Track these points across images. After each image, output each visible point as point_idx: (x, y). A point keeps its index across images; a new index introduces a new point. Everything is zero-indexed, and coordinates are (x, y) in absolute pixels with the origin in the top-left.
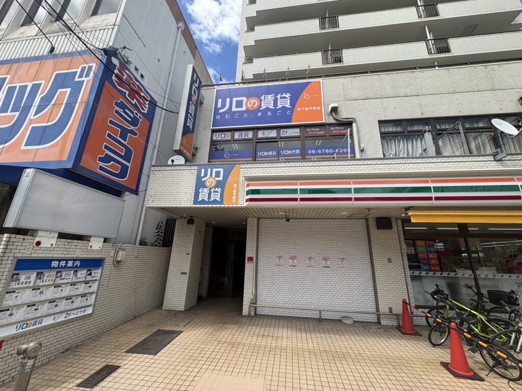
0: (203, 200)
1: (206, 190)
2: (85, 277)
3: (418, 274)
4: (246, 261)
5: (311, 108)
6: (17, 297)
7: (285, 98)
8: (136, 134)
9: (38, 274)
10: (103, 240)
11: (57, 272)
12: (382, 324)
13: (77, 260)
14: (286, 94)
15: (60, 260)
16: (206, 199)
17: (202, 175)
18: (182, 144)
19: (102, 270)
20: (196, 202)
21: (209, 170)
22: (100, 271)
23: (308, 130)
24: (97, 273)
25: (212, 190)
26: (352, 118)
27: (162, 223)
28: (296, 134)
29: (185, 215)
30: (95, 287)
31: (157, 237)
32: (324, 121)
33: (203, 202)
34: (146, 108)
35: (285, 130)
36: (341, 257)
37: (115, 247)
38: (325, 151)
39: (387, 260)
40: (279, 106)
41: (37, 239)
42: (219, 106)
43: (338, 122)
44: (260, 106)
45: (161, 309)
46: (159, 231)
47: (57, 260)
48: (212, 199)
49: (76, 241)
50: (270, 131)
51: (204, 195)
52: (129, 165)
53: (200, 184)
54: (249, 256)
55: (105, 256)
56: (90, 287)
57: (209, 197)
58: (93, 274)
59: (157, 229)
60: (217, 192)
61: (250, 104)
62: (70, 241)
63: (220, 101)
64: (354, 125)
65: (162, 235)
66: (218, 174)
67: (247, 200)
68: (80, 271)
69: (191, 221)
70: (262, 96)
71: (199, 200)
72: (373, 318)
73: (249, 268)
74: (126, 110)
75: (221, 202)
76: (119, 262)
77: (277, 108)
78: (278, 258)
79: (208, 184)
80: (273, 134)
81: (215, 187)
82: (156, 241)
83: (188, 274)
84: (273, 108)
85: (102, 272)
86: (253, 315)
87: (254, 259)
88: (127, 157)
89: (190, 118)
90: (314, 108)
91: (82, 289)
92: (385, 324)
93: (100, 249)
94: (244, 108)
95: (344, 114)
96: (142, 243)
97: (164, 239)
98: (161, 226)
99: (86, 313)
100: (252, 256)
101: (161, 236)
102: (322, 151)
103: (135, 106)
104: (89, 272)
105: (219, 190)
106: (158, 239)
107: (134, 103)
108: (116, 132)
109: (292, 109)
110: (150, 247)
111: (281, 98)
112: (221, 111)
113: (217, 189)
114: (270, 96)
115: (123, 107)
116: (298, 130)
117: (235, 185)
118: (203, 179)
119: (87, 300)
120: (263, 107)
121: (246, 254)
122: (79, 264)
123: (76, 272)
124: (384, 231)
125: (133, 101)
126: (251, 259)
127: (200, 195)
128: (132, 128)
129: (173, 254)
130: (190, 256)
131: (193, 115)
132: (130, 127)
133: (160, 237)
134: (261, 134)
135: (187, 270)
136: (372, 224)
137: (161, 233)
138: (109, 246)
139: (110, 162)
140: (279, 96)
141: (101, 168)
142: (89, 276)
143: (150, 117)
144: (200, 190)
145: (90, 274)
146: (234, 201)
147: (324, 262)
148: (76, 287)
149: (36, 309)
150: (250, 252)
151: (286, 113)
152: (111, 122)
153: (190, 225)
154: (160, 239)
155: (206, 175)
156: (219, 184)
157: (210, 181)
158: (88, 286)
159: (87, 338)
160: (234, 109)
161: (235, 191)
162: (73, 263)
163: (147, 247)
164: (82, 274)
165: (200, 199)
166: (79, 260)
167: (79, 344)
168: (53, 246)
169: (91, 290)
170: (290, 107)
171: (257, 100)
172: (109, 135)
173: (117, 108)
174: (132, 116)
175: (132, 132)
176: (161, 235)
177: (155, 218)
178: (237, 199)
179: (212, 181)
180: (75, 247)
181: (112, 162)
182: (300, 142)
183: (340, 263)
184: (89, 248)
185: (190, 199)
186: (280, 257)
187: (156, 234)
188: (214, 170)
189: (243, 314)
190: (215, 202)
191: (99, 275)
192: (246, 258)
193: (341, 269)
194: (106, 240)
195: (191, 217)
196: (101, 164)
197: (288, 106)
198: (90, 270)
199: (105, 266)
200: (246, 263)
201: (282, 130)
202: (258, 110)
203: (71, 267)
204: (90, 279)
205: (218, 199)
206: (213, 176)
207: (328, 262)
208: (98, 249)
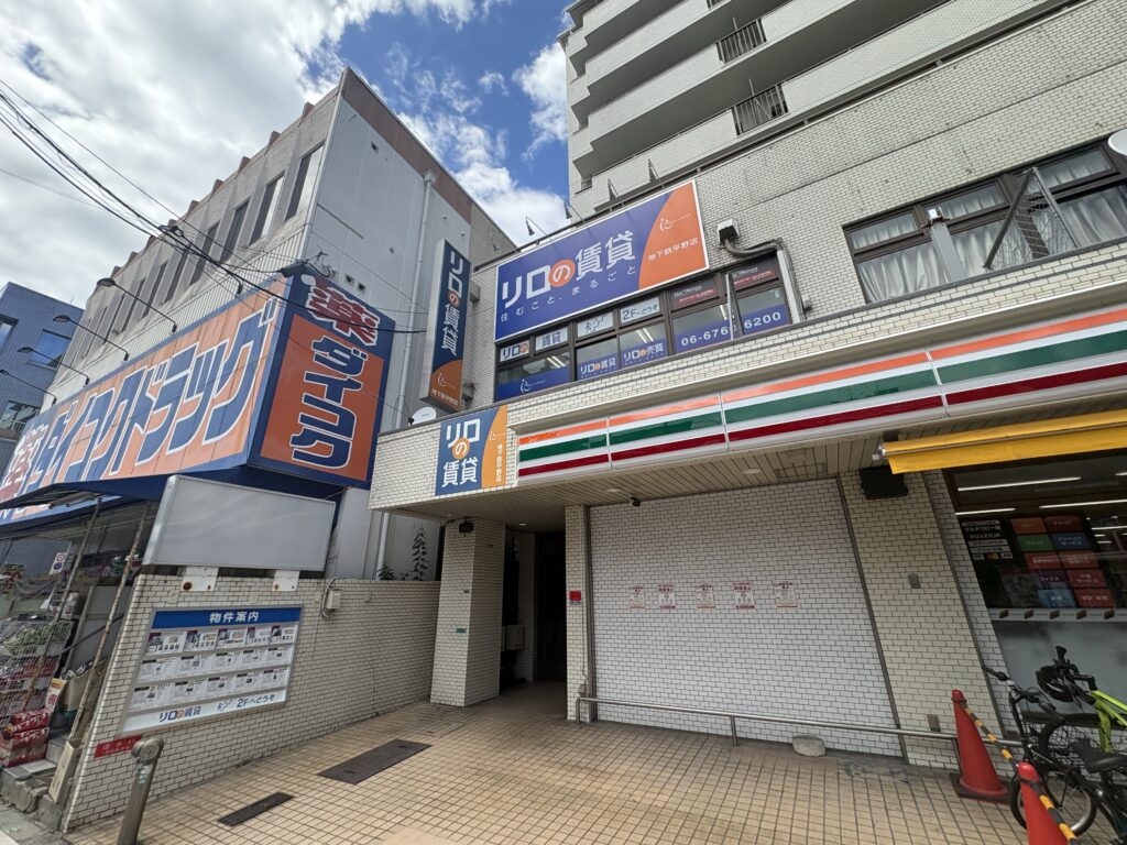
0: (450, 484)
1: (454, 465)
2: (270, 640)
3: (1022, 618)
4: (568, 601)
5: (676, 248)
6: (158, 669)
7: (623, 242)
8: (358, 387)
9: (189, 633)
10: (297, 574)
11: (220, 631)
12: (912, 762)
13: (252, 610)
14: (624, 234)
15: (223, 612)
16: (455, 483)
17: (448, 438)
19: (300, 626)
20: (439, 491)
21: (459, 426)
22: (295, 628)
23: (676, 294)
24: (291, 632)
25: (464, 464)
26: (773, 241)
27: (423, 535)
28: (653, 311)
29: (450, 516)
30: (288, 656)
31: (416, 562)
32: (707, 267)
33: (451, 488)
34: (373, 337)
35: (630, 308)
36: (781, 579)
37: (322, 585)
38: (719, 333)
39: (906, 581)
40: (612, 262)
41: (186, 580)
42: (505, 296)
43: (740, 260)
44: (576, 275)
45: (428, 702)
46: (420, 552)
47: (219, 612)
48: (464, 480)
49: (249, 579)
50: (599, 318)
51: (450, 478)
52: (350, 440)
53: (445, 455)
54: (573, 589)
55: (304, 602)
56: (279, 655)
57: (459, 479)
58: (283, 634)
59: (414, 547)
60: (470, 465)
61: (557, 277)
62: (238, 579)
63: (506, 286)
64: (780, 254)
66: (471, 433)
67: (522, 473)
68: (259, 628)
69: (466, 527)
70: (578, 253)
71: (444, 486)
72: (886, 745)
73: (574, 615)
74: (336, 351)
75: (478, 485)
76: (331, 612)
77: (608, 267)
78: (633, 591)
79: (458, 453)
80: (606, 322)
81: (467, 457)
82: (414, 570)
83: (468, 631)
84: (601, 270)
85: (299, 631)
86: (588, 720)
87: (583, 596)
88: (345, 428)
90: (683, 244)
91: (265, 659)
92: (920, 763)
93: (294, 589)
94: (547, 288)
95: (752, 239)
96: (387, 575)
98: (421, 541)
99: (276, 700)
100: (578, 589)
101: (424, 560)
102: (712, 334)
103: (353, 340)
104: (275, 631)
105: (473, 461)
106: (419, 567)
107: (349, 335)
108: (320, 391)
109: (637, 263)
110: (400, 582)
111: (614, 245)
112: (508, 305)
113: (471, 461)
114: (592, 248)
115: (328, 346)
116: (655, 301)
117: (500, 447)
118: (450, 445)
119: (275, 677)
120: (582, 274)
121: (567, 585)
122: (256, 617)
123: (252, 630)
124: (887, 502)
125: (347, 332)
126: (576, 596)
127: (445, 476)
128: (349, 376)
129: (443, 594)
130: (470, 595)
132: (345, 377)
133: (422, 563)
134: (583, 330)
135: (466, 624)
136: (852, 487)
137: (423, 554)
138: (311, 585)
139: (312, 443)
140: (609, 244)
141: (298, 455)
142: (276, 637)
143: (384, 351)
144: (446, 467)
145: (278, 634)
146: (499, 480)
147: (738, 595)
148: (253, 655)
149: (188, 690)
150: (574, 581)
151: (626, 273)
152: (309, 377)
153: (468, 534)
154: (424, 567)
155: (453, 436)
156: (473, 450)
157: (460, 447)
158: (276, 655)
159: (280, 745)
160: (530, 294)
161: (499, 459)
162: (247, 616)
163: (394, 582)
164: (263, 633)
165: (446, 483)
166: (257, 610)
167: (266, 754)
168: (212, 589)
169: (281, 661)
170: (633, 257)
171: (569, 265)
172: (308, 399)
173: (317, 352)
174: (348, 357)
175: (351, 384)
176: (423, 557)
178: (503, 475)
179: (463, 446)
180: (247, 589)
181: (317, 441)
182: (662, 326)
183: (779, 595)
184: (274, 590)
185: (430, 487)
186: (637, 589)
187: (414, 557)
188: (467, 424)
189: (569, 718)
190: (469, 485)
191: (294, 635)
192: (568, 593)
193: (783, 610)
194: (304, 575)
195: (464, 518)
196: (298, 448)
197: (629, 257)
198: (278, 627)
199: (305, 619)
200: (568, 605)
201: (622, 311)
202: (573, 282)
203: (242, 623)
204: (278, 642)
205: (473, 480)
206: (465, 436)
207: (749, 595)
208: (291, 590)
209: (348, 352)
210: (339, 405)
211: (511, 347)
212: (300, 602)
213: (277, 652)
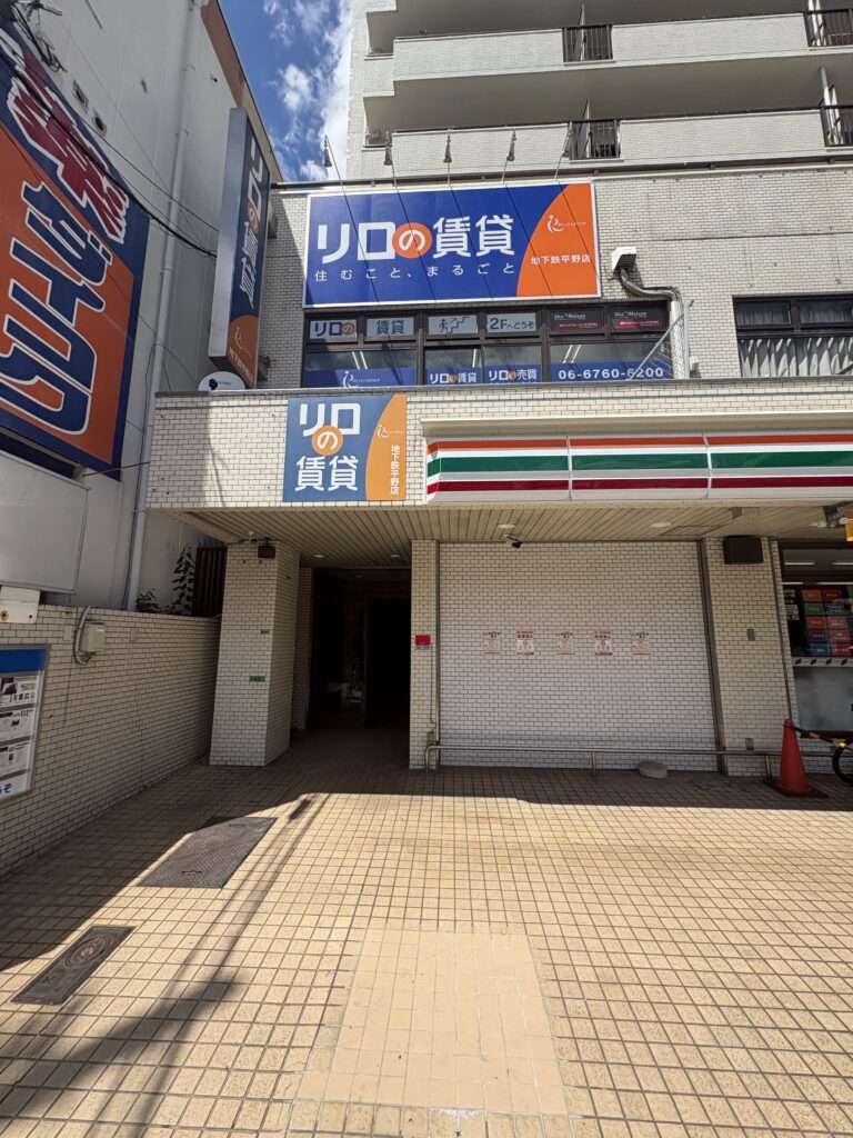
0: (310, 488)
1: (316, 463)
3: (808, 664)
4: (413, 645)
5: (566, 258)
7: (498, 227)
8: (99, 305)
10: (36, 596)
12: (730, 774)
14: (501, 217)
16: (318, 486)
17: (303, 420)
18: (231, 343)
19: (46, 677)
20: (289, 491)
21: (321, 408)
22: (38, 680)
23: (557, 317)
24: (31, 687)
25: (334, 462)
26: (671, 288)
27: (189, 556)
28: (528, 329)
29: (251, 533)
30: (29, 723)
31: (180, 591)
32: (599, 295)
33: (310, 493)
34: (120, 228)
35: (500, 317)
36: (639, 630)
37: (74, 616)
38: (600, 373)
39: (745, 634)
40: (484, 250)
42: (322, 245)
43: (634, 299)
44: (433, 249)
45: (208, 765)
46: (183, 578)
48: (335, 486)
50: (460, 318)
51: (310, 474)
52: (88, 392)
53: (298, 446)
54: (420, 633)
55: (50, 641)
56: (16, 723)
57: (327, 481)
58: (19, 691)
59: (177, 571)
60: (346, 466)
61: (405, 242)
63: (323, 230)
64: (674, 305)
65: (191, 586)
66: (346, 420)
67: (431, 489)
69: (266, 551)
70: (436, 222)
71: (297, 489)
72: (708, 764)
73: (420, 660)
74: (63, 223)
75: (360, 494)
76: (88, 656)
77: (478, 254)
78: (489, 636)
79: (320, 446)
80: (469, 326)
81: (340, 454)
82: (178, 602)
83: (268, 679)
84: (468, 255)
85: (45, 685)
86: (434, 768)
87: (433, 640)
88: (80, 367)
89: (246, 270)
90: (574, 258)
92: (736, 774)
93: (33, 621)
94: (389, 254)
95: (651, 278)
96: (144, 606)
97: (195, 596)
98: (187, 563)
99: (13, 791)
100: (426, 633)
101: (190, 590)
102: (593, 374)
104: (7, 686)
105: (352, 461)
106: (184, 598)
107: (84, 205)
108: (39, 288)
109: (517, 260)
110: (165, 616)
111: (489, 227)
112: (327, 259)
113: (346, 460)
114: (458, 220)
115: (56, 213)
116: (531, 317)
117: (396, 448)
118: (307, 433)
119: (11, 758)
120: (441, 252)
121: (413, 628)
125: (81, 197)
126: (423, 640)
127: (300, 475)
128: (84, 281)
129: (225, 636)
130: (271, 636)
131: (254, 264)
132: (79, 279)
133: (187, 593)
134: (435, 326)
135: (266, 671)
136: (714, 553)
137: (190, 581)
138: (58, 615)
139: (30, 378)
140: (481, 223)
142: (9, 696)
144: (301, 463)
145: (12, 691)
146: (395, 491)
147: (598, 643)
150: (420, 623)
151: (497, 273)
152: (18, 250)
153: (265, 561)
154: (188, 598)
155: (312, 421)
156: (349, 446)
157: (326, 437)
158: (10, 723)
159: (23, 854)
160: (363, 255)
161: (395, 465)
163: (159, 616)
165: (302, 486)
169: (19, 732)
170: (512, 253)
171: (423, 232)
172: (17, 292)
173: (31, 209)
174: (83, 245)
176: (189, 585)
177: (169, 545)
178: (402, 484)
179: (331, 438)
181: (37, 378)
182: (538, 349)
183: (635, 643)
184: (1, 620)
185: (272, 487)
186: (493, 635)
187: (178, 584)
188: (336, 408)
189: (411, 767)
190: (343, 493)
191: (37, 691)
192: (413, 637)
193: (638, 657)
194: (45, 598)
195: (267, 539)
197: (506, 249)
198: (11, 680)
199: (50, 667)
200: (412, 649)
201: (490, 317)
202: (427, 258)
204: (13, 704)
205: (351, 486)
206: (335, 422)
207: (608, 642)
208: (27, 621)
209: (83, 236)
210: (71, 326)
211: (328, 322)
212: (42, 641)
213: (11, 719)
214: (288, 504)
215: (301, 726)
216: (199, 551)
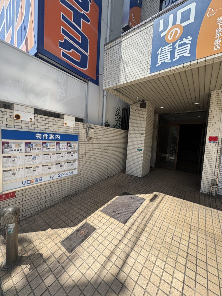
0: (164, 63)
1: (167, 49)
2: (67, 148)
6: (14, 161)
8: (88, 21)
9: (26, 143)
10: (74, 119)
11: (43, 143)
13: (57, 134)
22: (77, 144)
24: (75, 145)
25: (177, 45)
30: (76, 156)
31: (117, 121)
33: (164, 65)
37: (86, 126)
46: (118, 117)
47: (40, 133)
48: (177, 57)
49: (52, 118)
51: (164, 56)
52: (87, 54)
54: (212, 135)
55: (79, 133)
56: (72, 155)
57: (172, 58)
58: (72, 147)
59: (116, 115)
60: (184, 44)
62: (46, 117)
65: (121, 120)
68: (61, 143)
69: (143, 105)
71: (157, 65)
76: (91, 138)
79: (170, 39)
81: (181, 39)
82: (116, 125)
83: (143, 150)
85: (79, 145)
86: (214, 195)
87: (219, 139)
91: (67, 157)
93: (74, 126)
96: (107, 125)
99: (74, 174)
100: (216, 135)
106: (118, 124)
110: (112, 128)
113: (185, 40)
119: (72, 165)
121: (208, 133)
122: (59, 138)
123: (58, 144)
126: (214, 139)
127: (159, 58)
129: (130, 135)
130: (144, 136)
132: (81, 11)
133: (119, 122)
135: (142, 147)
137: (120, 118)
138: (81, 125)
139: (70, 50)
141: (64, 55)
142: (70, 148)
144: (159, 52)
145: (70, 146)
146: (218, 48)
148: (61, 155)
149: (33, 171)
150: (213, 131)
153: (142, 110)
155: (166, 26)
156: (187, 32)
157: (173, 32)
158: (71, 155)
159: (78, 190)
161: (218, 30)
162: (55, 137)
163: (110, 128)
164: (64, 145)
165: (159, 63)
166: (59, 134)
167: (73, 193)
168: (33, 120)
169: (74, 158)
179: (176, 31)
180: (52, 123)
181: (72, 50)
184: (65, 125)
185: (146, 68)
189: (201, 191)
190: (183, 59)
191: (77, 147)
192: (207, 137)
194: (78, 120)
195: (143, 100)
196: (63, 50)
198: (70, 143)
199: (80, 141)
200: (206, 143)
203: (53, 140)
204: (71, 150)
205: (187, 54)
210: (80, 29)
212: (77, 133)
214: (153, 74)
215: (153, 166)
216: (123, 110)
